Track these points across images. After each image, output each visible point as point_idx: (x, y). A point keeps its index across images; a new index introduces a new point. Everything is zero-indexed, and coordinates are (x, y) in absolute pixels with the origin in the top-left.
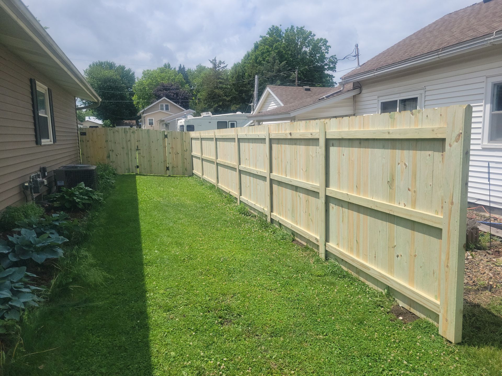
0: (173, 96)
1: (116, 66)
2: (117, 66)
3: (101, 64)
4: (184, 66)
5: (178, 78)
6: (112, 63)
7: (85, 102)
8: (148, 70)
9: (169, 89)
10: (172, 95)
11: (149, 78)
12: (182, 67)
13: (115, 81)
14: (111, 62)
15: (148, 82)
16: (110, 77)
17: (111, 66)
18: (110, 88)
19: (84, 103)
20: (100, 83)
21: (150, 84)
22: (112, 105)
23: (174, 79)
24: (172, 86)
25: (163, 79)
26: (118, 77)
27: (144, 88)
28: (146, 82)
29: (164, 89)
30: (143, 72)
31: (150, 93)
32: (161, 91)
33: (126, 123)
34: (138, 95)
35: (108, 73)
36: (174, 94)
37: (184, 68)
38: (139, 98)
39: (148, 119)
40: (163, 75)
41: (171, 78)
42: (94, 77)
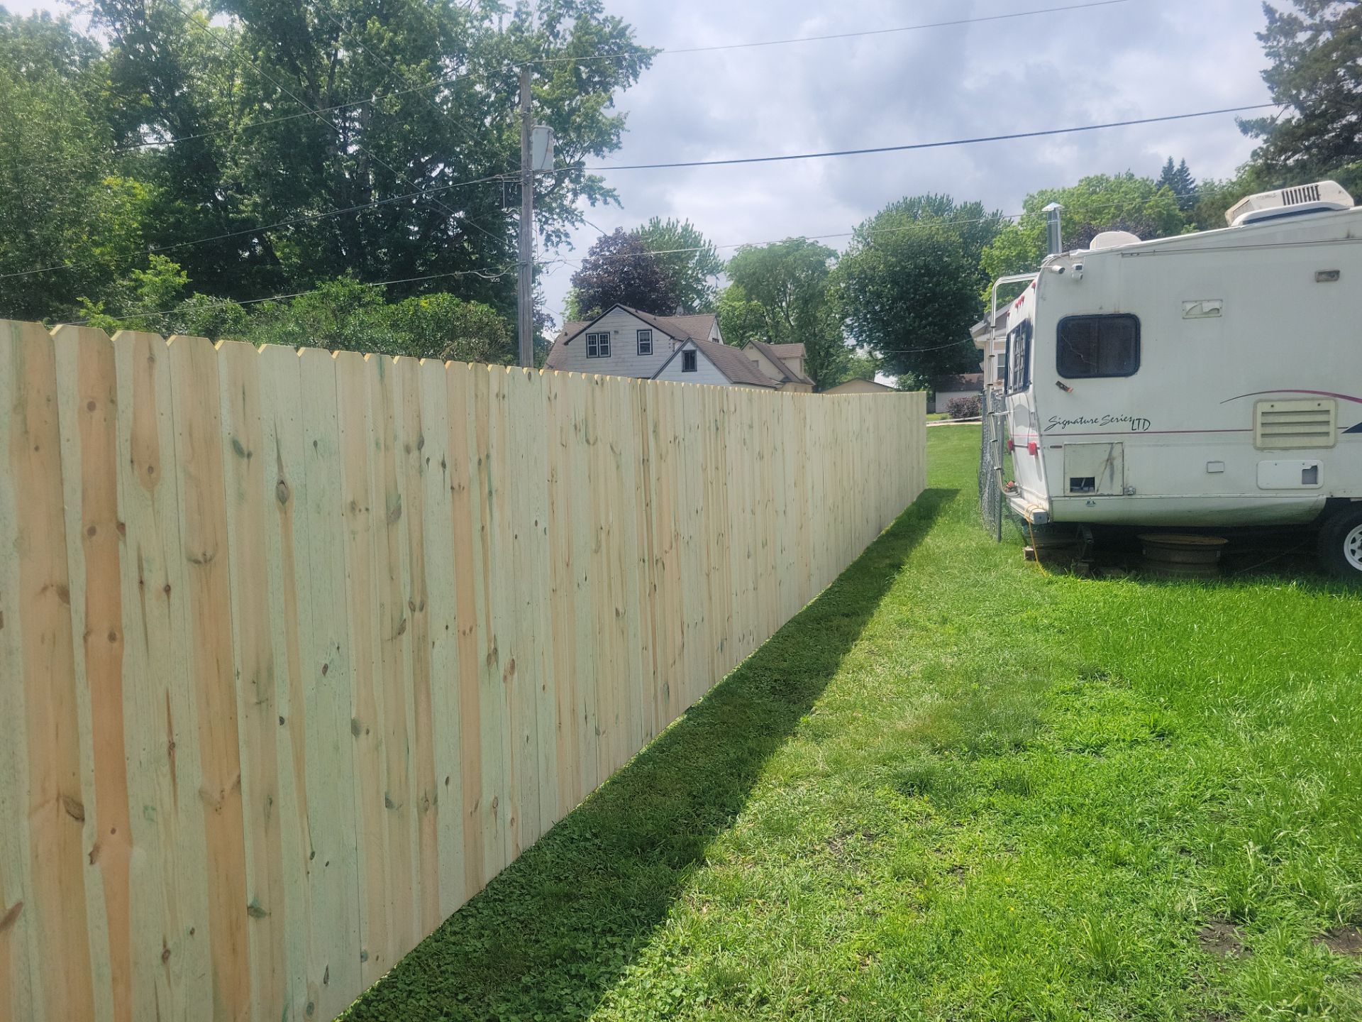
1: (953, 205)
2: (958, 207)
3: (909, 205)
4: (1183, 162)
5: (1156, 205)
6: (942, 198)
12: (1177, 166)
13: (936, 249)
14: (939, 197)
16: (928, 239)
17: (938, 207)
18: (923, 275)
20: (895, 260)
22: (925, 327)
23: (1139, 210)
26: (955, 237)
30: (1026, 202)
33: (969, 382)
35: (921, 228)
37: (1183, 170)
40: (1097, 199)
41: (1126, 207)
42: (880, 245)
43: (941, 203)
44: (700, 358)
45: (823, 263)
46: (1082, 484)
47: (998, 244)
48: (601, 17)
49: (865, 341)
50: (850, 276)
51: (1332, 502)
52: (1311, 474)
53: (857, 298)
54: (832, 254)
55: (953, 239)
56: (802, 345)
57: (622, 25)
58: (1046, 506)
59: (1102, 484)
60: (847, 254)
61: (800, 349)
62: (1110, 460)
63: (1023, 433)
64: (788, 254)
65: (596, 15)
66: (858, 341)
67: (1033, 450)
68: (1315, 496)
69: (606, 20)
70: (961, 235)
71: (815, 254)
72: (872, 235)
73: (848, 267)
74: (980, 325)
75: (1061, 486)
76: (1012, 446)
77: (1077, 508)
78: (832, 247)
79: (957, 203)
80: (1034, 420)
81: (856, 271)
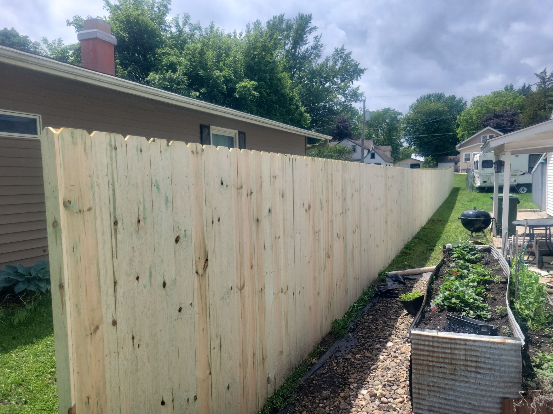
0: (507, 124)
1: (445, 96)
2: (447, 97)
3: (429, 97)
5: (518, 102)
7: (407, 138)
8: (478, 97)
9: (502, 116)
10: (505, 123)
11: (478, 106)
12: (527, 86)
13: (440, 114)
14: (440, 93)
15: (476, 111)
16: (436, 110)
17: (439, 97)
18: (434, 122)
19: (406, 140)
20: (424, 117)
21: (479, 112)
23: (512, 103)
24: (507, 111)
25: (497, 104)
26: (446, 109)
27: (471, 118)
28: (473, 112)
29: (494, 117)
30: (472, 100)
31: (477, 124)
32: (491, 119)
33: (450, 159)
34: (462, 127)
35: (433, 106)
36: (509, 121)
37: (529, 87)
38: (464, 130)
39: (464, 153)
40: (497, 100)
41: (508, 102)
42: (419, 112)
43: (441, 95)
44: (376, 155)
45: (396, 117)
46: (485, 182)
47: (462, 114)
48: (350, 60)
49: (412, 145)
50: (408, 123)
51: (518, 184)
52: (515, 181)
53: (410, 130)
54: (400, 114)
55: (445, 109)
56: (391, 146)
57: (357, 63)
58: (480, 185)
59: (488, 182)
60: (407, 115)
61: (389, 148)
62: (489, 179)
63: (476, 175)
64: (384, 114)
65: (349, 59)
66: (410, 145)
67: (478, 177)
68: (516, 183)
69: (351, 60)
70: (448, 108)
71: (394, 114)
72: (416, 108)
73: (408, 120)
74: (459, 145)
75: (482, 182)
76: (475, 177)
77: (484, 185)
78: (400, 111)
79: (447, 95)
80: (478, 174)
81: (410, 121)
